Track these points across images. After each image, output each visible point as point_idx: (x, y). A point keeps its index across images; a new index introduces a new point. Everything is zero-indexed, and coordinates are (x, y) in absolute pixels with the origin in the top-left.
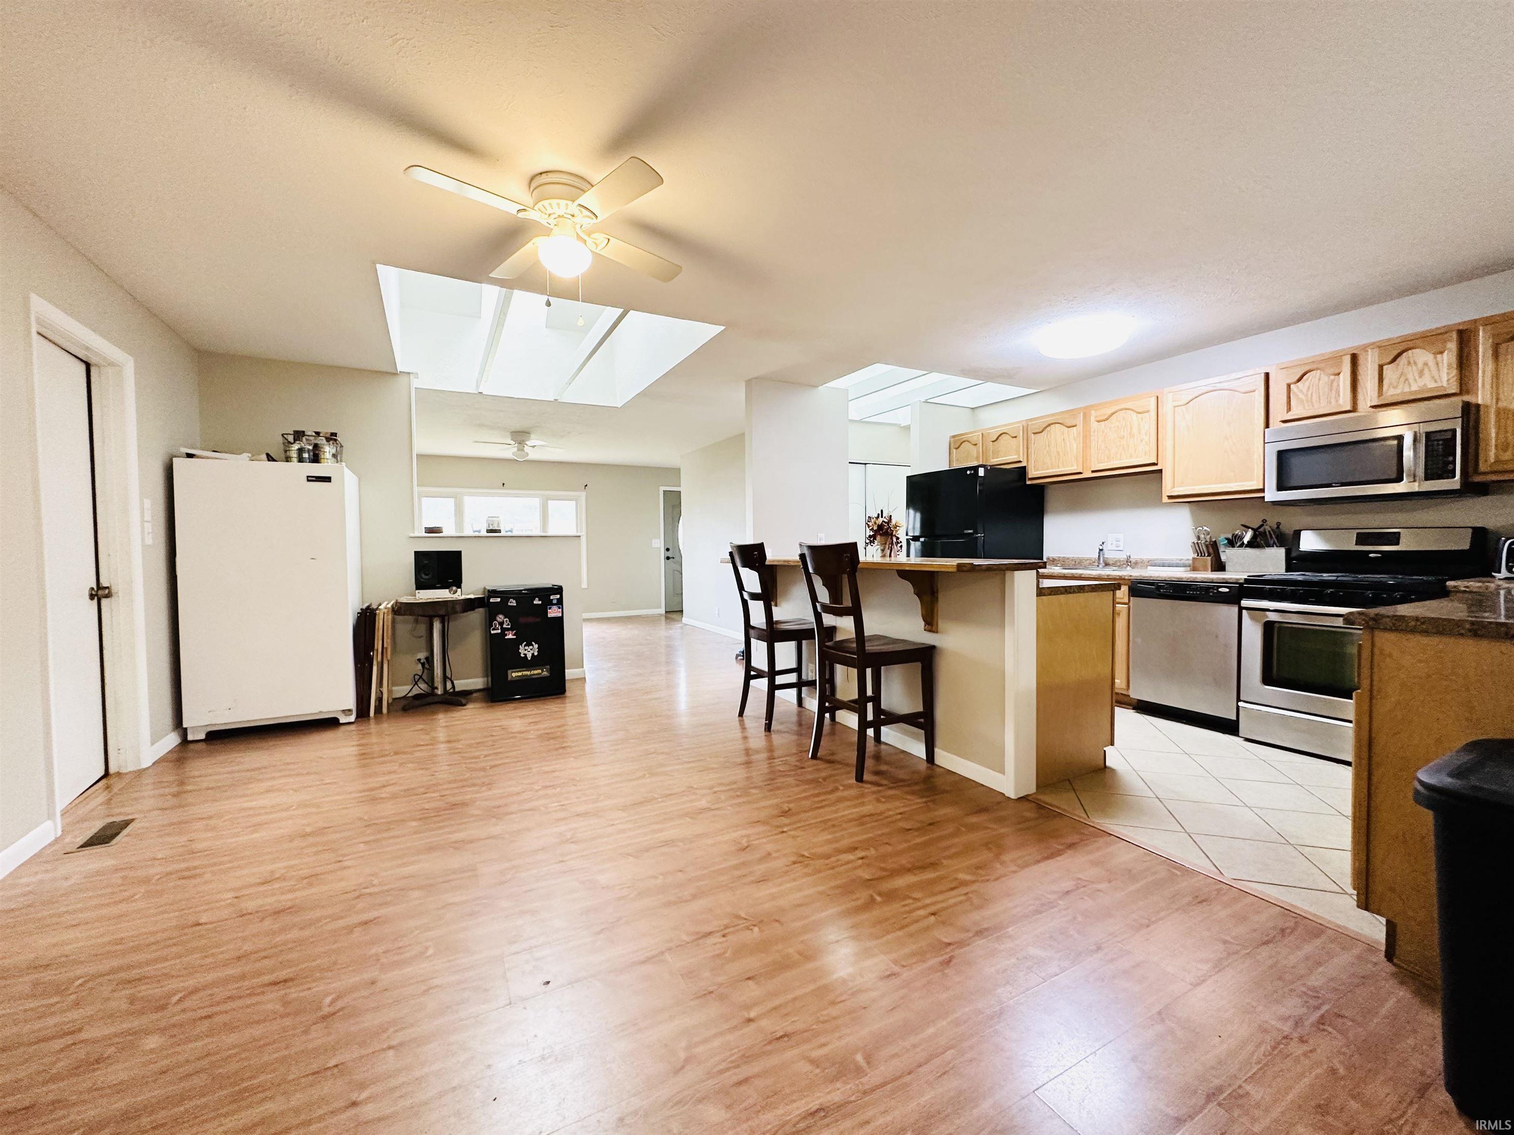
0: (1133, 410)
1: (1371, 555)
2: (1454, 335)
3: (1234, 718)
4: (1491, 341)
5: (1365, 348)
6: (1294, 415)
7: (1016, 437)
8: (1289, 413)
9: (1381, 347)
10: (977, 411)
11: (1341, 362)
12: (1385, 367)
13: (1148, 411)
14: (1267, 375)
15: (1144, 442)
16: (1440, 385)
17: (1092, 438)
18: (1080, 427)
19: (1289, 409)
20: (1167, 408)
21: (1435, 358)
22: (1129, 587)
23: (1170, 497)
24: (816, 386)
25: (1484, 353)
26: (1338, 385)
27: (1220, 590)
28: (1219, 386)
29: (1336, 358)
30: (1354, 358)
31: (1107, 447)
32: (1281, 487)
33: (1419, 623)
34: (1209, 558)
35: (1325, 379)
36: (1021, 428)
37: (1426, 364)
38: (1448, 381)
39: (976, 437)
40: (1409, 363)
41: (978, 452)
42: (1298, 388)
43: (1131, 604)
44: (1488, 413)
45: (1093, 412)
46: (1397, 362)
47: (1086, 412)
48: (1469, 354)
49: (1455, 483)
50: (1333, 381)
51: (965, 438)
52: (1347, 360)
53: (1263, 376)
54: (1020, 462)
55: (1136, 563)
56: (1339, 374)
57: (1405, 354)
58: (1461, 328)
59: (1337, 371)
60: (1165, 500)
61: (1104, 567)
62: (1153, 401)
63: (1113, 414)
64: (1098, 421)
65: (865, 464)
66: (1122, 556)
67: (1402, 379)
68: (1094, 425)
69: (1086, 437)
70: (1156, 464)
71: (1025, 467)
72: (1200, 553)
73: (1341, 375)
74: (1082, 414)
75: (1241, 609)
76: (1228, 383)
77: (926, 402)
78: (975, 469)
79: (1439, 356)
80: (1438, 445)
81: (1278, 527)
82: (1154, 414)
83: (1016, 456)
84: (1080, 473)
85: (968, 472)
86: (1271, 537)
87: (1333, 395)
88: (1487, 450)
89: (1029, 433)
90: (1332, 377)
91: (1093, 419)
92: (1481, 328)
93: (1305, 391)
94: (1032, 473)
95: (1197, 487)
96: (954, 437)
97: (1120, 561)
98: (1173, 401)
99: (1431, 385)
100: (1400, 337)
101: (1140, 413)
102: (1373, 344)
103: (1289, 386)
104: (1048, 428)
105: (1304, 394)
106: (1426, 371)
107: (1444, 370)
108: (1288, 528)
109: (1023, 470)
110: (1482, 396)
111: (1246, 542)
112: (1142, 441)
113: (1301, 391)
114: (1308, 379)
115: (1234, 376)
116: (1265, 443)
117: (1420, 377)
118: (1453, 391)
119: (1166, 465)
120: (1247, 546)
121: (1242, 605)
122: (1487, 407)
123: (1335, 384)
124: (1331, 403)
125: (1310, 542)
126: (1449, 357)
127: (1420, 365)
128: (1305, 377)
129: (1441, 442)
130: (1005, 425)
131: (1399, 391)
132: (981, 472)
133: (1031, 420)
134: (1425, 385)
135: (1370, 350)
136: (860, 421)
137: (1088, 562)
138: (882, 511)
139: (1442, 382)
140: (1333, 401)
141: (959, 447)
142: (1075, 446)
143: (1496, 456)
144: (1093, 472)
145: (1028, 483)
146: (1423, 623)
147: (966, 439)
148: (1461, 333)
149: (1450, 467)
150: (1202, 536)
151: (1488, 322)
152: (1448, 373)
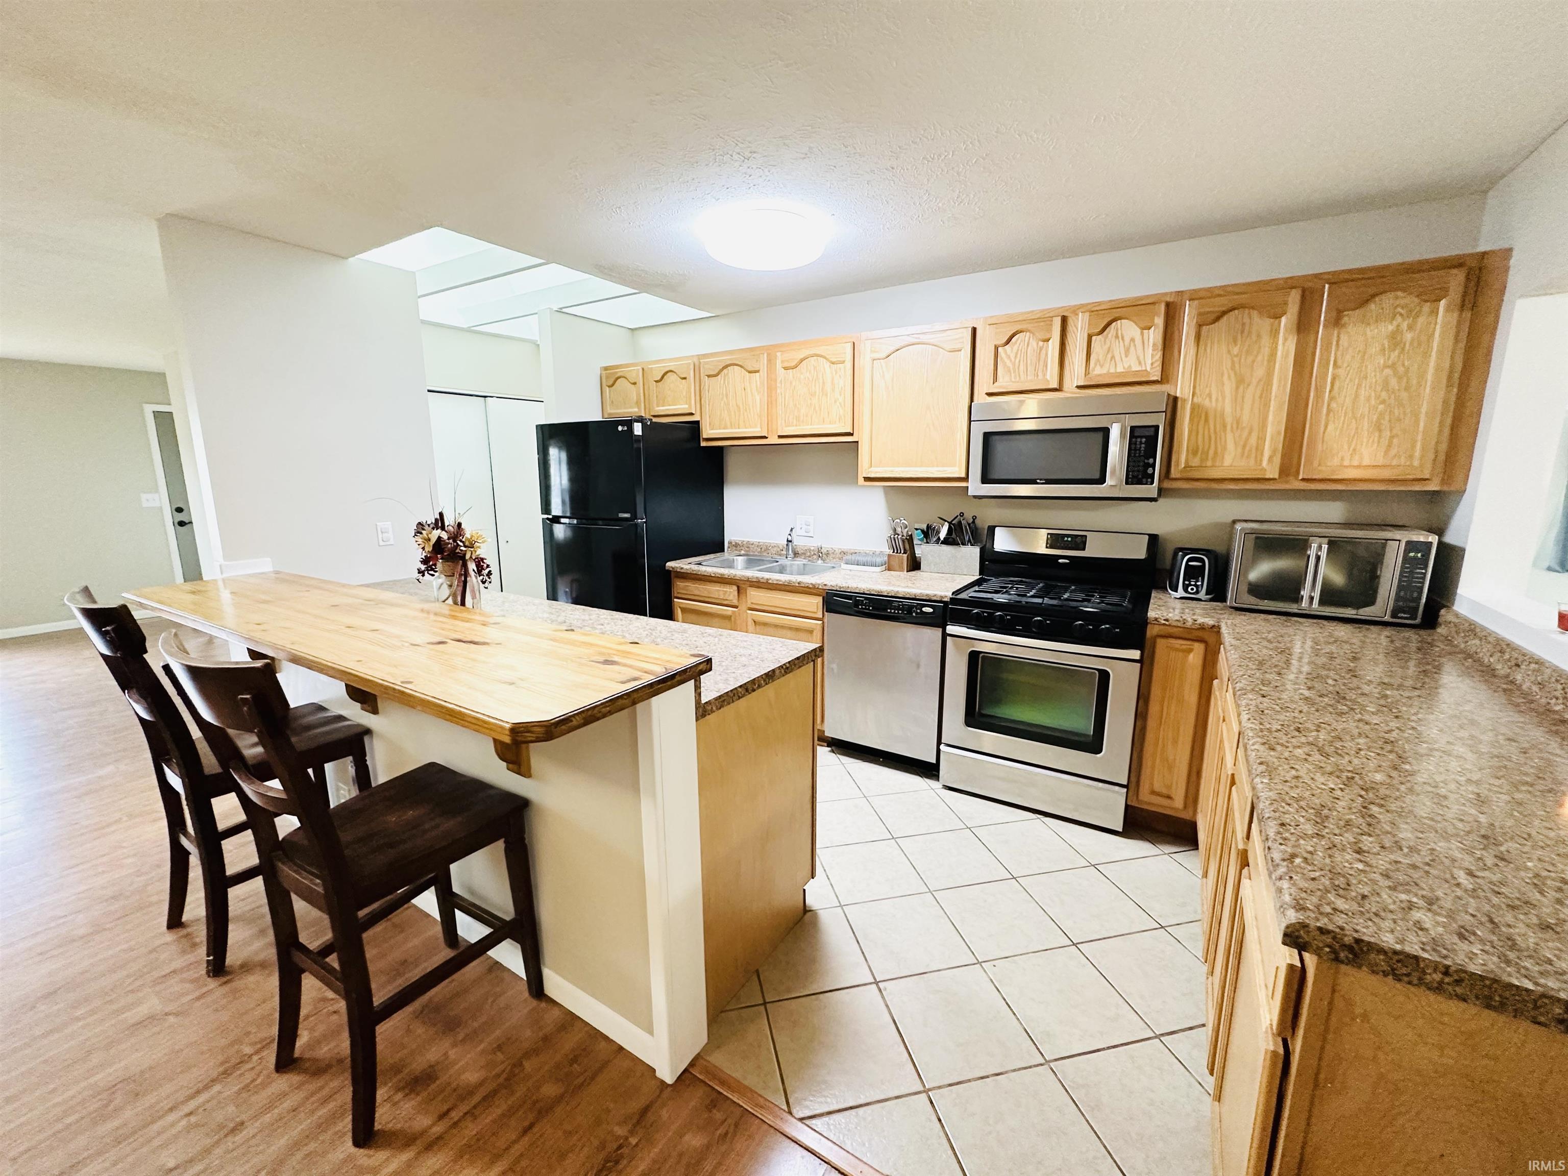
0: (825, 358)
1: (1060, 561)
2: (1162, 308)
3: (934, 762)
4: (1195, 321)
5: (1075, 310)
6: (1001, 387)
7: (685, 378)
8: (996, 384)
9: (1093, 310)
10: (636, 332)
11: (1051, 325)
12: (1094, 338)
13: (843, 362)
14: (974, 330)
15: (838, 404)
16: (1144, 369)
17: (778, 391)
18: (764, 372)
19: (995, 379)
20: (864, 361)
21: (1142, 334)
22: (823, 598)
23: (867, 479)
24: (345, 258)
25: (1188, 333)
26: (1047, 355)
27: (924, 609)
28: (924, 338)
29: (1044, 320)
30: (1064, 320)
31: (795, 405)
32: (985, 479)
33: (1447, 980)
34: (905, 556)
35: (1033, 343)
36: (692, 367)
37: (1133, 340)
38: (1152, 364)
39: (635, 373)
40: (1117, 337)
41: (638, 395)
42: (1006, 352)
43: (826, 620)
44: (1183, 408)
45: (779, 354)
46: (1105, 333)
47: (770, 351)
48: (1172, 333)
49: (1151, 490)
50: (1041, 349)
51: (620, 372)
52: (1057, 322)
53: (970, 330)
54: (692, 414)
55: (827, 554)
56: (1048, 340)
57: (1114, 324)
58: (1168, 299)
59: (1047, 337)
60: (861, 481)
61: (793, 558)
62: (850, 346)
63: (802, 361)
64: (786, 368)
65: (485, 397)
66: (813, 544)
67: (1109, 356)
68: (781, 372)
69: (771, 388)
70: (852, 434)
71: (697, 423)
72: (896, 549)
73: (1050, 341)
74: (765, 355)
75: (945, 635)
76: (933, 336)
77: (560, 311)
78: (629, 423)
79: (1146, 332)
80: (1141, 443)
81: (973, 522)
82: (849, 365)
83: (687, 406)
84: (765, 437)
85: (620, 428)
86: (967, 532)
87: (1041, 367)
88: (1179, 453)
89: (702, 375)
90: (1041, 343)
91: (779, 365)
92: (1188, 302)
93: (1012, 356)
94: (707, 431)
95: (897, 469)
96: (606, 369)
97: (810, 550)
98: (872, 351)
99: (1136, 367)
100: (1111, 301)
101: (833, 363)
102: (1082, 306)
103: (996, 348)
104: (726, 371)
105: (1011, 361)
106: (1132, 349)
107: (1149, 351)
108: (983, 523)
109: (695, 427)
110: (1181, 387)
111: (942, 539)
112: (835, 402)
113: (1009, 357)
114: (1016, 342)
115: (938, 327)
116: (970, 421)
117: (1126, 356)
118: (1155, 378)
119: (862, 436)
120: (943, 543)
121: (948, 632)
122: (1184, 401)
123: (1044, 352)
124: (1038, 376)
125: (1003, 542)
126: (1155, 335)
127: (1127, 339)
128: (1014, 340)
129: (1144, 440)
130: (671, 360)
131: (1104, 371)
132: (638, 429)
133: (705, 356)
134: (1130, 367)
135: (1080, 314)
136: (469, 330)
137: (775, 549)
138: (441, 514)
139: (1146, 367)
140: (1040, 374)
141: (613, 385)
142: (758, 398)
143: (1187, 461)
144: (780, 437)
145: (703, 444)
146: (1458, 982)
147: (619, 375)
148: (1168, 305)
149: (1150, 471)
150: (899, 530)
151: (1195, 295)
152: (1152, 355)
